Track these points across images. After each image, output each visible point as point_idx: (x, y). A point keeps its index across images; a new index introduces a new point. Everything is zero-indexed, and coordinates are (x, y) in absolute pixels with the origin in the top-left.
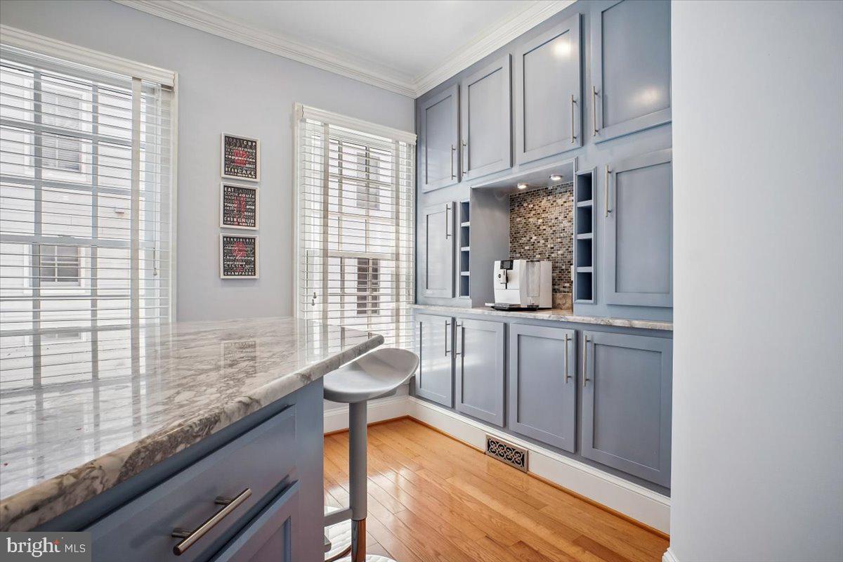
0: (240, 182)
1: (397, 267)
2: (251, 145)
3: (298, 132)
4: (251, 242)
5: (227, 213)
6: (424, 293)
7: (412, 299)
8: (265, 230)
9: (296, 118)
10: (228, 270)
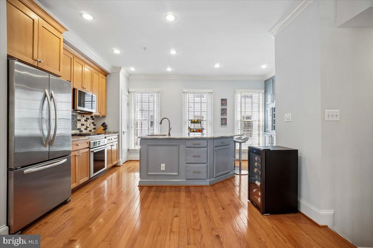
0: (224, 107)
1: (259, 123)
2: (226, 100)
3: (235, 95)
4: (226, 119)
5: (221, 114)
6: (267, 130)
7: (264, 131)
8: (228, 116)
9: (235, 92)
10: (222, 124)
